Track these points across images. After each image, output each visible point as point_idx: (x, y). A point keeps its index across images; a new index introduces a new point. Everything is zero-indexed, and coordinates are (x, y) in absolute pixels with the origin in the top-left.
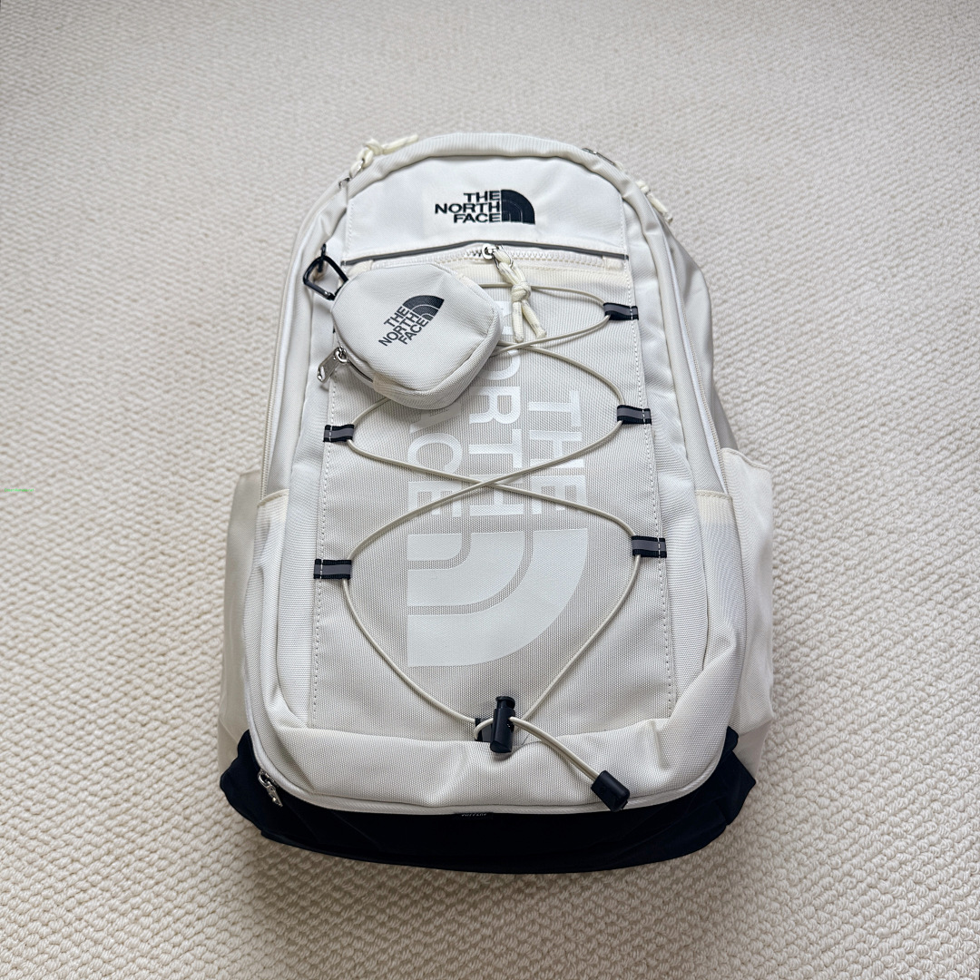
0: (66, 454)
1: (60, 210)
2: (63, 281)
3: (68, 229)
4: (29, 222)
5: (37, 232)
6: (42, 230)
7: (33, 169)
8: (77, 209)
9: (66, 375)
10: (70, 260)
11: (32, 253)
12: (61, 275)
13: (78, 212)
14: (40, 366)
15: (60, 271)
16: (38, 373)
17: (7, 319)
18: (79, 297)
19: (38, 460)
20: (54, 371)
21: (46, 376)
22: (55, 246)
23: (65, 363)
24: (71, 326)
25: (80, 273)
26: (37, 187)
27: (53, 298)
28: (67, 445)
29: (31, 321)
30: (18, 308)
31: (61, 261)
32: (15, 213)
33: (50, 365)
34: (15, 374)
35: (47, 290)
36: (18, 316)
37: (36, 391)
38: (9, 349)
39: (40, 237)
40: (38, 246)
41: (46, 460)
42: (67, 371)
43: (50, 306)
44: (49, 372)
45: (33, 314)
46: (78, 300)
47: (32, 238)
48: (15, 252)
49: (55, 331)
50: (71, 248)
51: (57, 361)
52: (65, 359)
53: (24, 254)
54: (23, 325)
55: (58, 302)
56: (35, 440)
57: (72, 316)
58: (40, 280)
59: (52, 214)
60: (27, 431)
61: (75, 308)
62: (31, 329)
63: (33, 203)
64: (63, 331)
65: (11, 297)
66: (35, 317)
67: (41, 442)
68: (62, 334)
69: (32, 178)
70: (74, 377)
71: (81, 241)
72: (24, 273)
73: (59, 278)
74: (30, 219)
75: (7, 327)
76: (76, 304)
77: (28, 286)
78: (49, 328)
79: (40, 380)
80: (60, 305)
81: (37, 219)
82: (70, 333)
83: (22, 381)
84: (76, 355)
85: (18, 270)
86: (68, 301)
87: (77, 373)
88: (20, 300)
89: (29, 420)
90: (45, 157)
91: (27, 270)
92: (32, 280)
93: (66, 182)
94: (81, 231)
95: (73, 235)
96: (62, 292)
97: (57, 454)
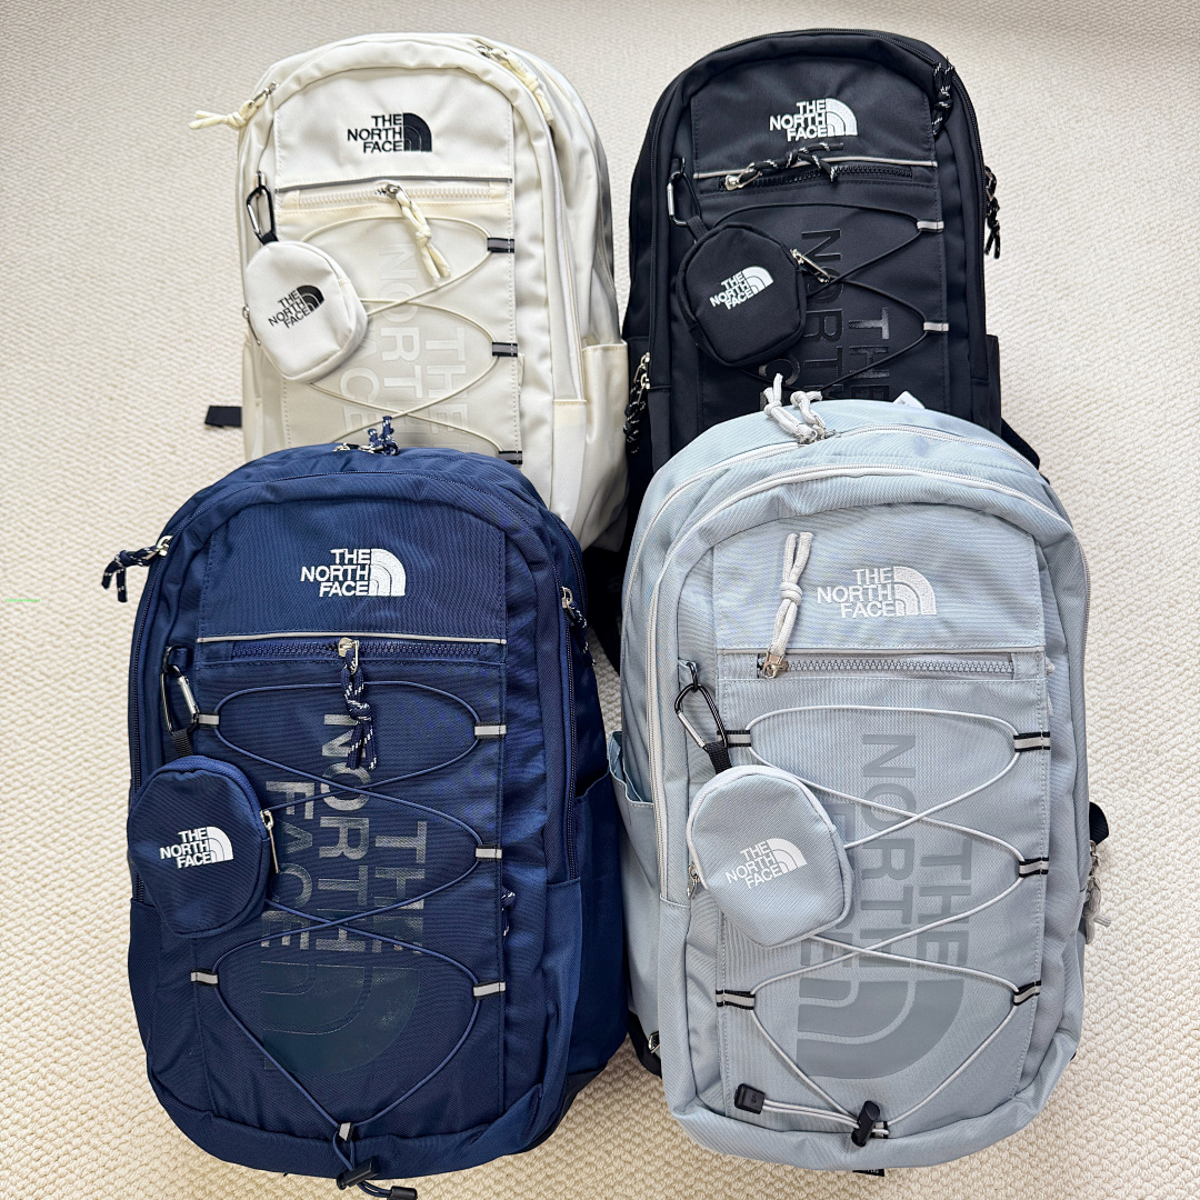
0: (223, 456)
1: (215, 258)
2: (218, 317)
3: (221, 274)
4: (187, 267)
5: (194, 275)
6: (198, 274)
7: (190, 222)
8: (229, 257)
9: (222, 394)
10: (223, 300)
11: (190, 293)
12: (216, 312)
13: (229, 260)
14: (200, 385)
15: (214, 309)
16: (198, 391)
17: (171, 347)
18: (232, 331)
19: (200, 459)
20: (213, 390)
21: (205, 394)
22: (211, 288)
23: (221, 384)
24: (226, 354)
25: (232, 311)
26: (194, 238)
27: (210, 331)
28: (224, 449)
29: (190, 349)
30: (180, 338)
31: (215, 301)
32: (175, 259)
33: (208, 385)
34: (179, 391)
35: (204, 324)
36: (181, 344)
37: (196, 406)
38: (175, 371)
39: (197, 280)
40: (195, 287)
41: (207, 460)
42: (223, 391)
43: (207, 337)
44: (207, 391)
45: (193, 343)
46: (229, 333)
47: (190, 281)
48: (176, 292)
49: (213, 357)
50: (223, 290)
51: (215, 382)
52: (221, 380)
53: (183, 294)
54: (184, 352)
55: (215, 334)
56: (198, 444)
57: (226, 345)
58: (198, 316)
59: (207, 261)
60: (192, 437)
61: (227, 339)
62: (192, 355)
63: (190, 251)
64: (220, 358)
65: (174, 329)
66: (195, 346)
67: (203, 446)
68: (219, 360)
69: (189, 230)
70: (229, 396)
71: (232, 284)
72: (184, 310)
73: (214, 315)
74: (188, 264)
75: (172, 353)
76: (229, 336)
77: (189, 320)
78: (207, 355)
79: (200, 397)
80: (215, 337)
81: (193, 264)
82: (226, 360)
83: (185, 397)
84: (230, 378)
85: (179, 307)
86: (223, 334)
87: (230, 393)
88: (180, 332)
89: (191, 428)
90: (200, 212)
91: (185, 306)
92: (191, 315)
93: (218, 235)
94: (232, 276)
95: (225, 280)
96: (217, 326)
97: (216, 455)
